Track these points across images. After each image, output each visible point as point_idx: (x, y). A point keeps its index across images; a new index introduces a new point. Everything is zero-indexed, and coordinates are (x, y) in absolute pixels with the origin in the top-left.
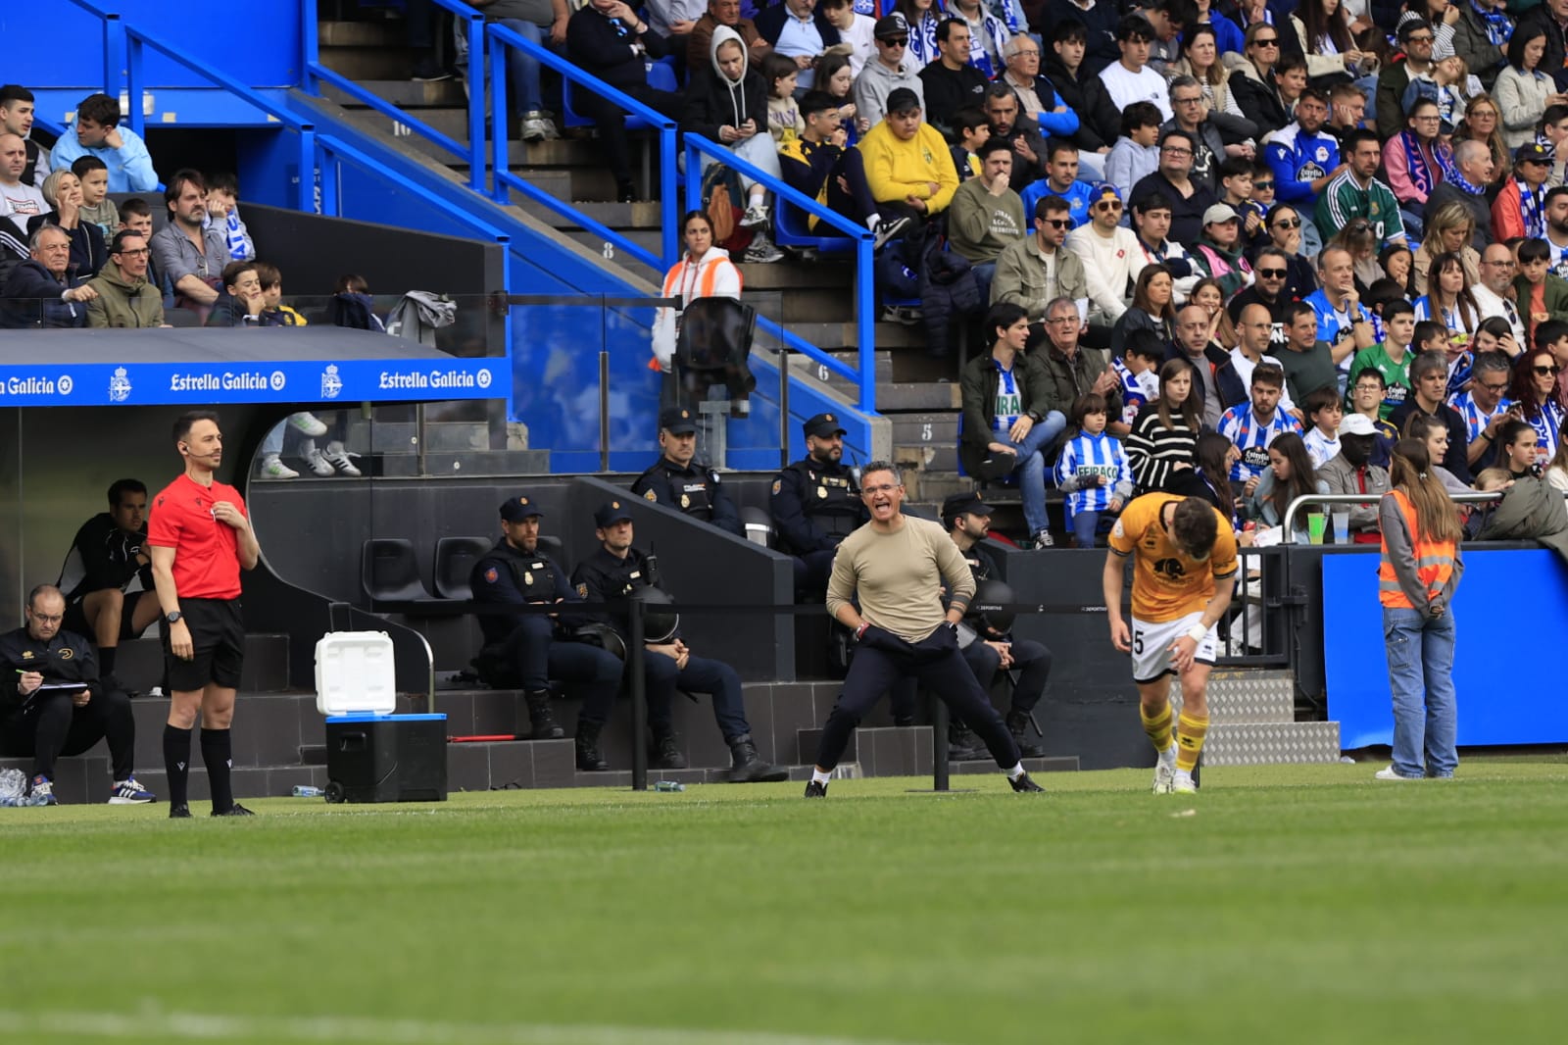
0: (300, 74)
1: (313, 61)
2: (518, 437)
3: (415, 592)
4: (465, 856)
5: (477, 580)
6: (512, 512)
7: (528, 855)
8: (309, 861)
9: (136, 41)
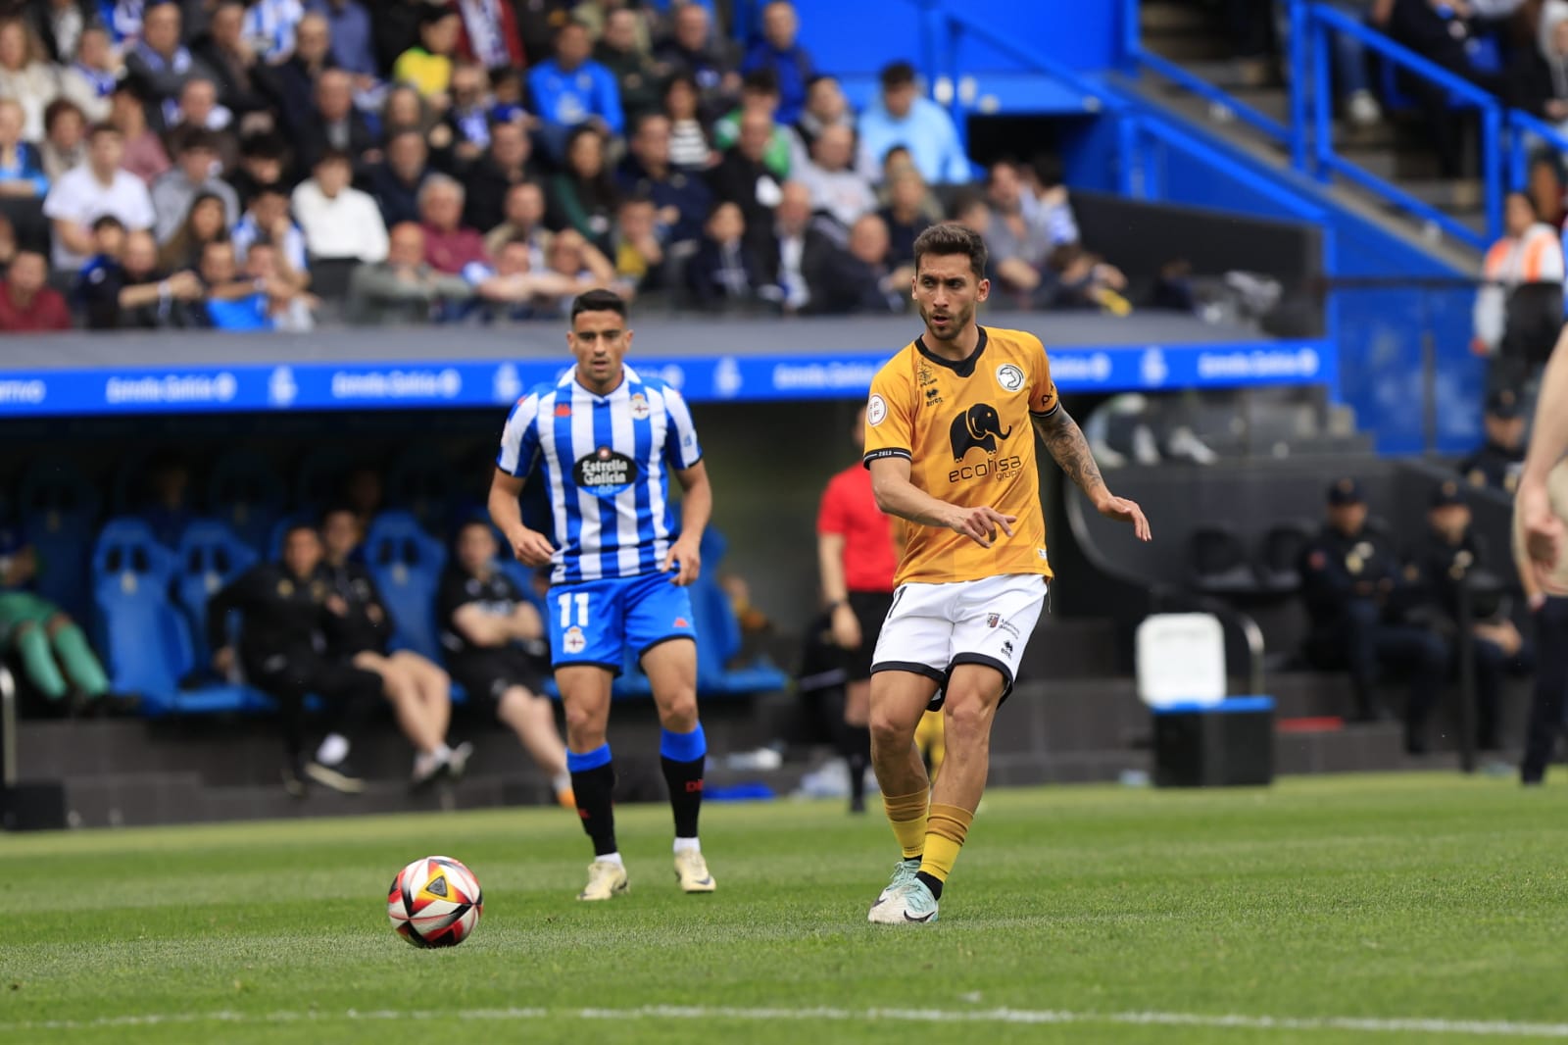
0: (1119, 59)
1: (1135, 45)
2: (1342, 421)
3: (1239, 578)
4: (1292, 844)
5: (1302, 565)
6: (1338, 498)
7: (1354, 843)
8: (1134, 850)
9: (955, 28)
